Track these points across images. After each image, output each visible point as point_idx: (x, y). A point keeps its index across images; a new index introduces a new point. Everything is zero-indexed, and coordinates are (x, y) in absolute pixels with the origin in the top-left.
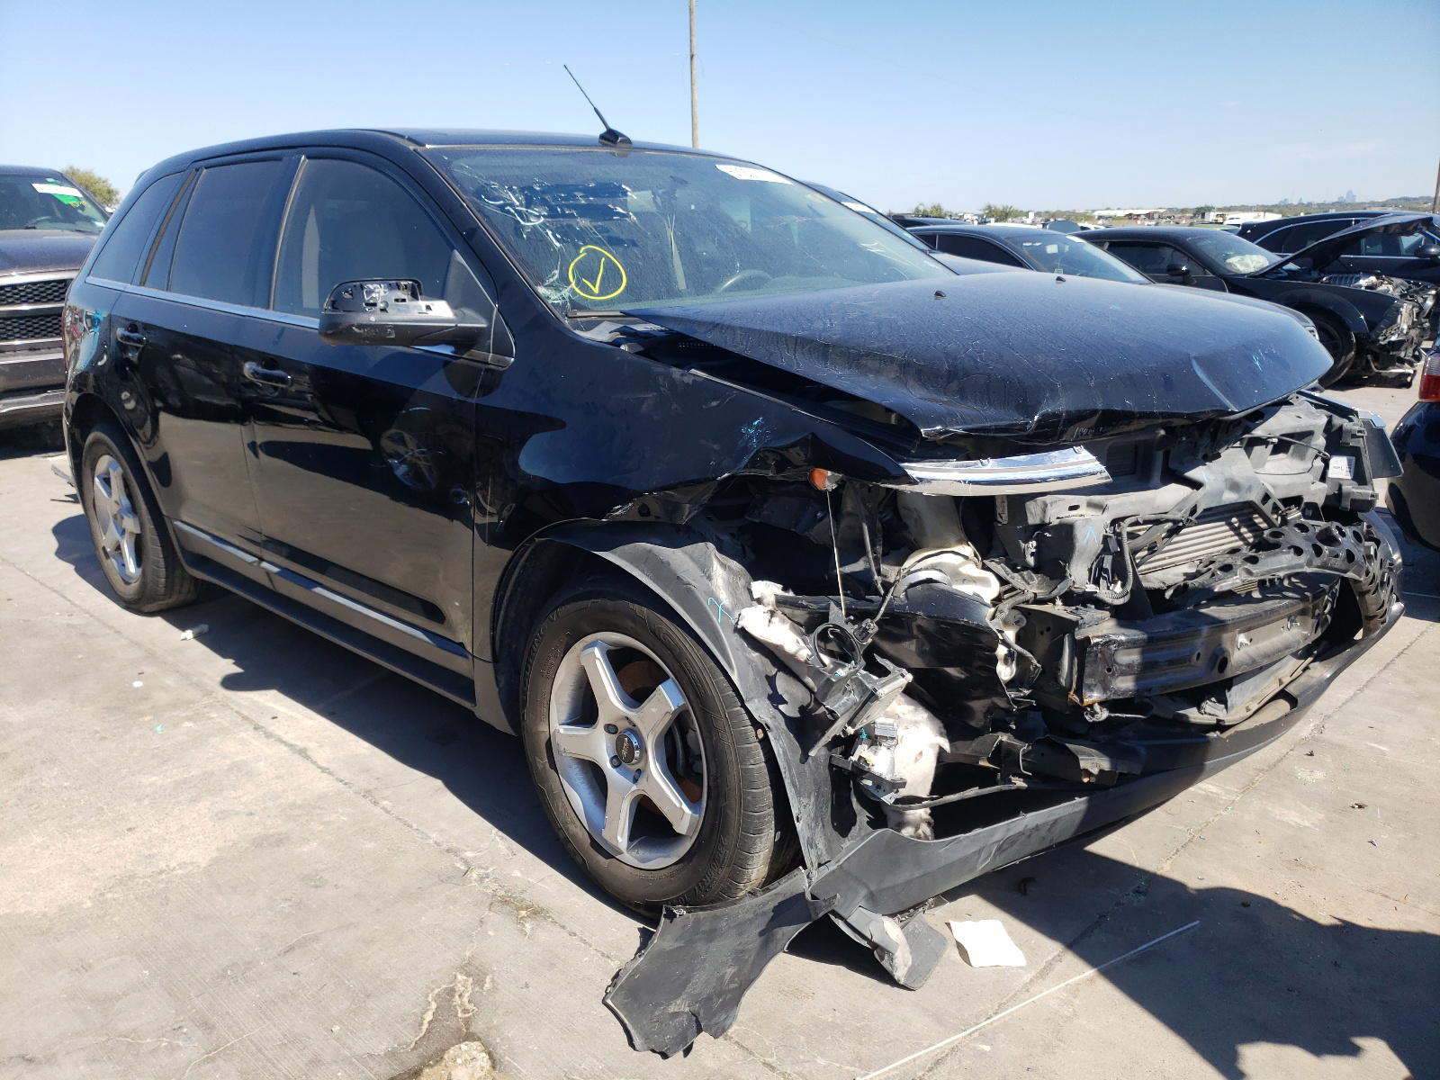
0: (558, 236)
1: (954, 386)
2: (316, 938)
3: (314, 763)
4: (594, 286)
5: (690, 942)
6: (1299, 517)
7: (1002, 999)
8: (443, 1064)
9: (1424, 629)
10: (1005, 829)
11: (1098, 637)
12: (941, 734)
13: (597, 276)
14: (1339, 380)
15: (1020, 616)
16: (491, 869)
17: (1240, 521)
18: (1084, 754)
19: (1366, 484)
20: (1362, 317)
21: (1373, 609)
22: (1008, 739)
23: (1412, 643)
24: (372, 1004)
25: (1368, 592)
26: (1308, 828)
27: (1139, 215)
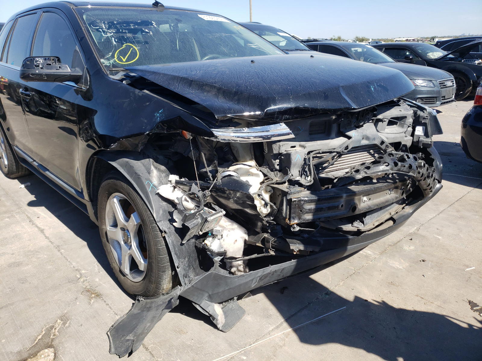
0: (116, 40)
1: (236, 98)
2: (12, 304)
3: (44, 235)
4: (124, 59)
5: (143, 311)
6: (392, 151)
7: (258, 337)
8: (36, 357)
9: (470, 191)
10: (262, 271)
11: (295, 198)
12: (245, 233)
13: (127, 55)
14: (466, 97)
15: (271, 189)
16: (89, 278)
17: (374, 152)
18: (292, 243)
19: (429, 137)
20: (475, 75)
21: (425, 187)
22: (268, 236)
23: (463, 196)
24: (21, 331)
25: (421, 180)
26: (401, 269)
27: (410, 40)
